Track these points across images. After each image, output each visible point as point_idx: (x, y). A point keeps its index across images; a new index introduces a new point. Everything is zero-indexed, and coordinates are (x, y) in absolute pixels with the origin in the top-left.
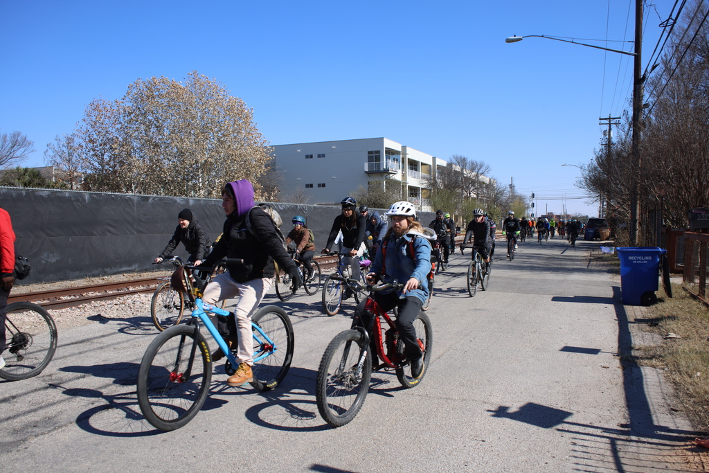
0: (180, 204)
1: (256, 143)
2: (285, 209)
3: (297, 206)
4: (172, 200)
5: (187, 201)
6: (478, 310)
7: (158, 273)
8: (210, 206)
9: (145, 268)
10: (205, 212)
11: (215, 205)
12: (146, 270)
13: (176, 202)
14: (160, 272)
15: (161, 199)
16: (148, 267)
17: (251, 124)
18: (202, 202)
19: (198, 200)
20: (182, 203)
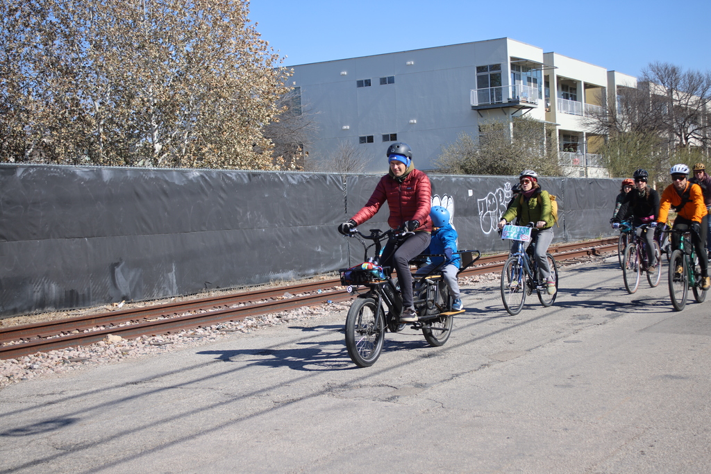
0: (82, 179)
1: (257, 61)
2: (300, 183)
3: (324, 177)
4: (65, 171)
5: (99, 174)
6: (672, 377)
7: (41, 316)
8: (146, 181)
9: (12, 307)
10: (137, 194)
11: (157, 179)
12: (15, 312)
13: (74, 175)
14: (45, 315)
15: (41, 170)
16: (18, 305)
17: (247, 24)
18: (129, 174)
19: (121, 170)
20: (87, 177)
